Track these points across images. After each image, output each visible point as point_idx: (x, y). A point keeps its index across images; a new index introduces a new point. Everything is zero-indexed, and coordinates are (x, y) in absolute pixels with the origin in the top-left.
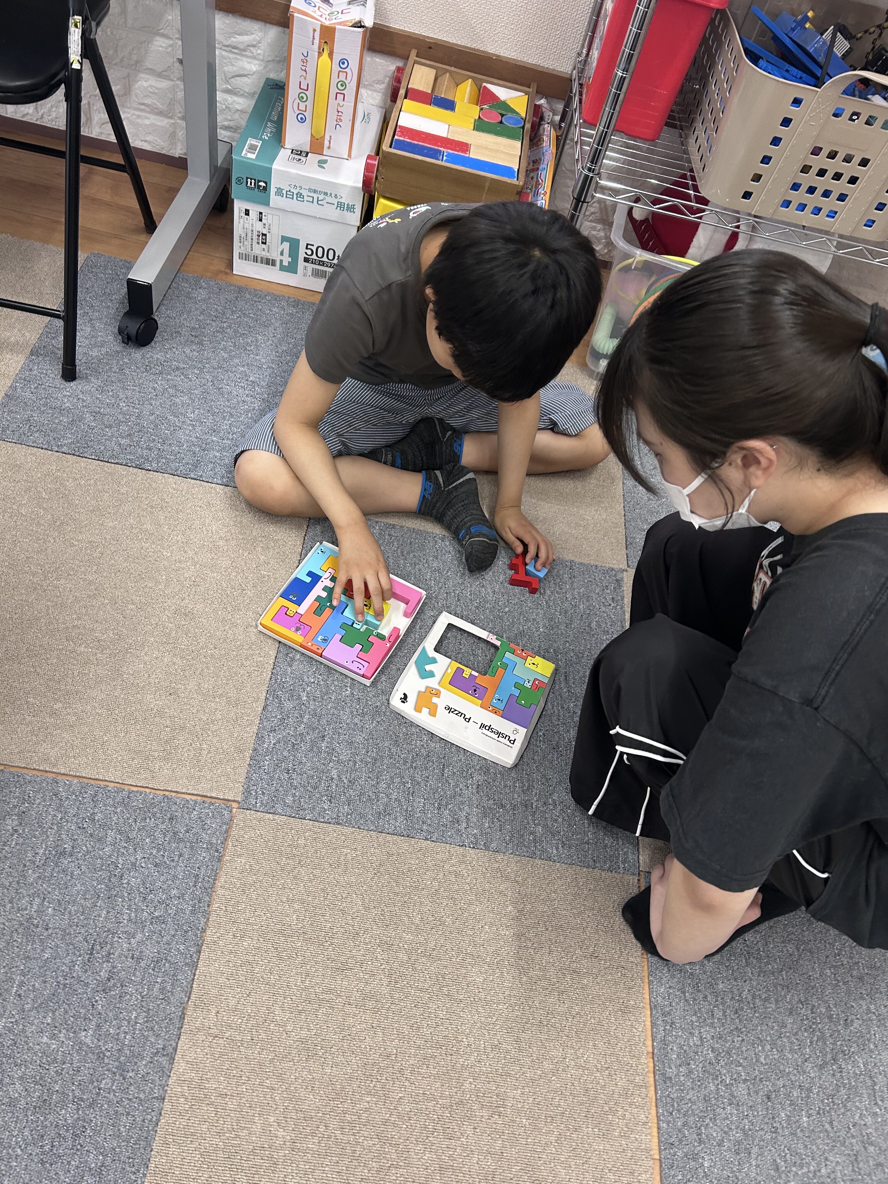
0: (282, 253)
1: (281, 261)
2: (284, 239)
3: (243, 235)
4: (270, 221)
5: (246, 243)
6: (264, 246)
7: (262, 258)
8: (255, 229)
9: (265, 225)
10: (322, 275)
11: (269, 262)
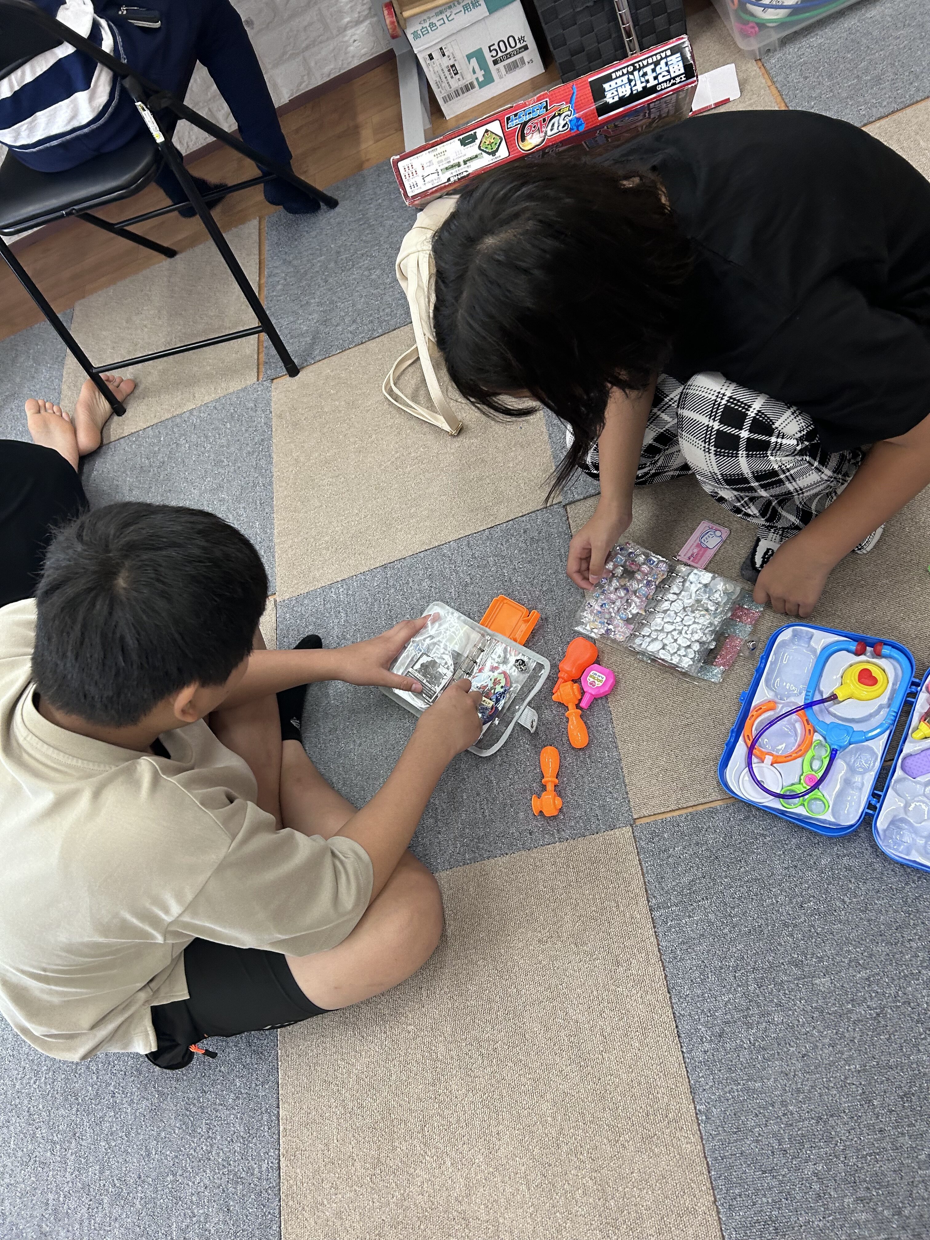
0: (474, 72)
1: (477, 79)
2: (469, 57)
3: (438, 79)
4: (451, 51)
5: (443, 85)
6: (458, 76)
7: (461, 89)
8: (444, 67)
9: (449, 56)
10: (514, 66)
11: (469, 87)
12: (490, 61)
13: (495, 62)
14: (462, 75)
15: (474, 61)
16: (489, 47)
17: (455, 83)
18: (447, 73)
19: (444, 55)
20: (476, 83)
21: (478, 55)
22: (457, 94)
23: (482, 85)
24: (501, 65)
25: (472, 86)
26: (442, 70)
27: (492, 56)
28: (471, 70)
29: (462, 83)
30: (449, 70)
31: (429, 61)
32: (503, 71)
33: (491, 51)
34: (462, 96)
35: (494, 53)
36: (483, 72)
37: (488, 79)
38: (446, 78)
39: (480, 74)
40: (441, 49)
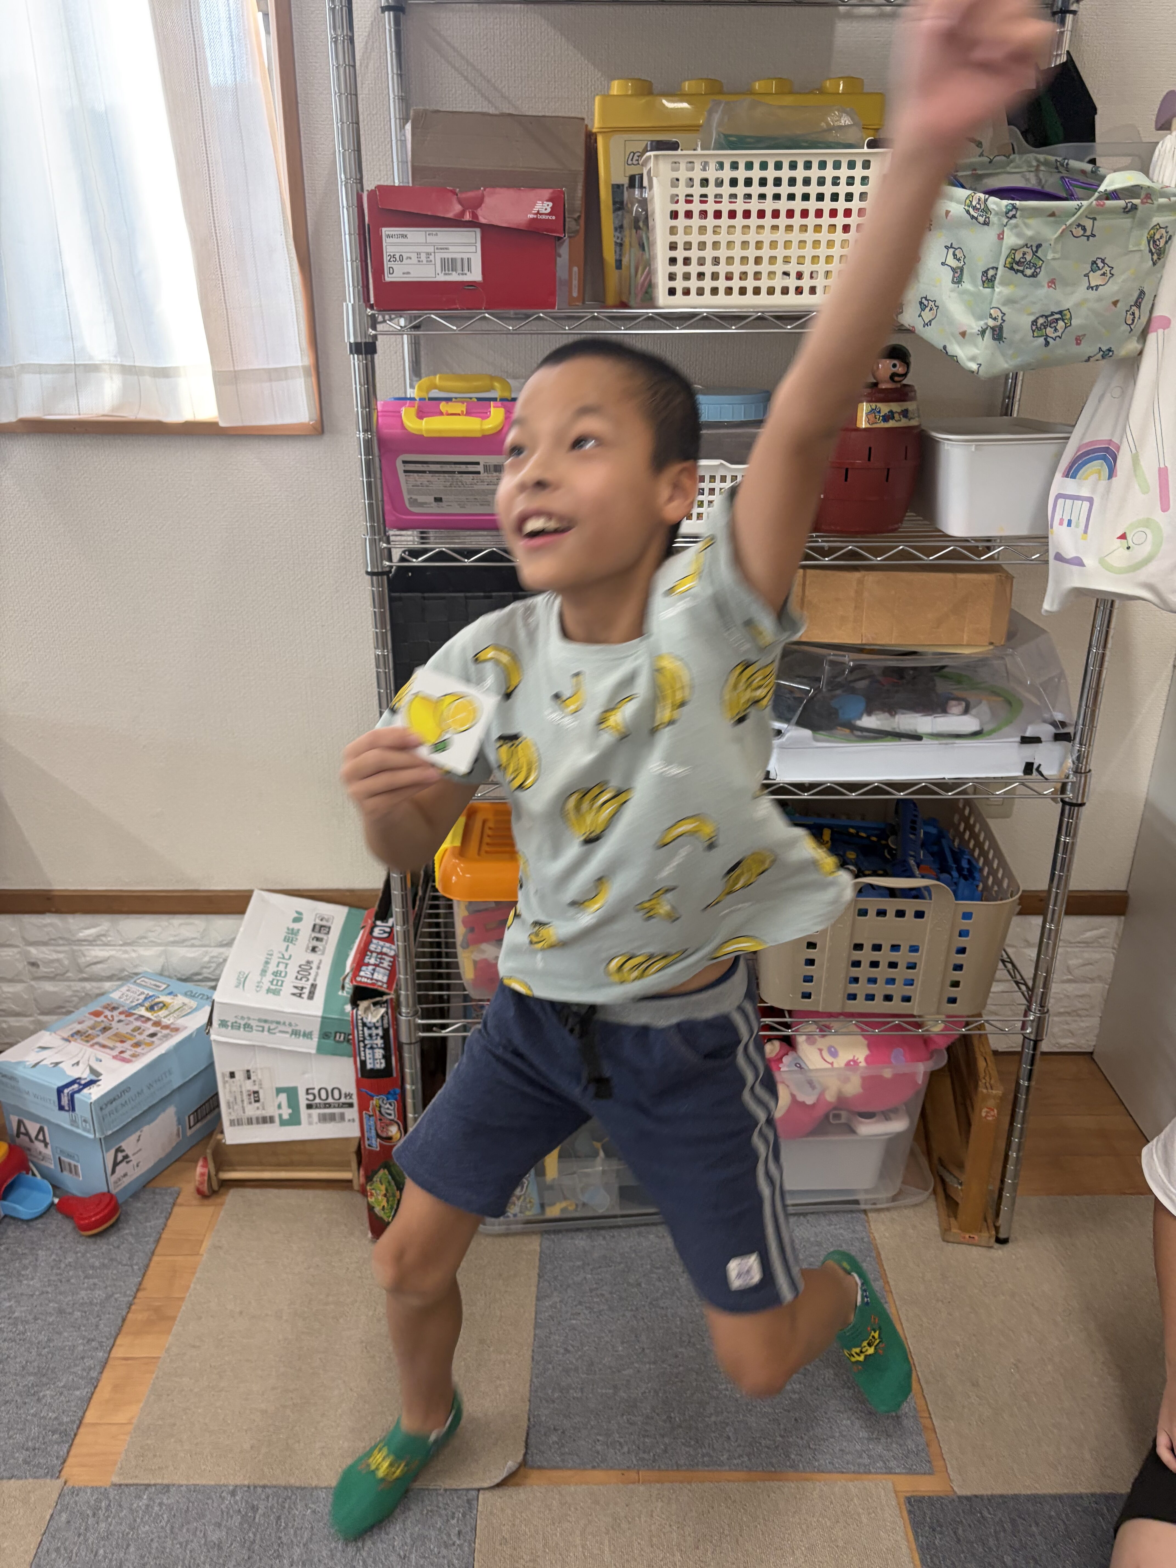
2: (279, 1091)
3: (232, 1100)
4: (260, 1077)
5: (236, 1107)
6: (257, 1104)
7: (257, 1119)
8: (244, 1090)
9: (254, 1081)
10: (332, 1118)
11: (267, 1120)
12: (303, 1102)
13: (309, 1107)
14: (263, 1104)
15: (283, 1097)
16: (307, 1090)
17: (252, 1111)
18: (245, 1097)
19: (249, 1078)
20: (277, 1120)
21: (291, 1093)
22: (250, 1121)
23: (283, 1123)
24: (315, 1112)
25: (271, 1120)
26: (241, 1092)
27: (308, 1099)
28: (276, 1104)
29: (260, 1113)
30: (249, 1095)
31: (227, 1079)
32: (315, 1118)
33: (307, 1093)
34: (255, 1126)
35: (311, 1097)
36: (290, 1111)
37: (294, 1120)
38: (243, 1101)
39: (286, 1113)
40: (248, 1071)
